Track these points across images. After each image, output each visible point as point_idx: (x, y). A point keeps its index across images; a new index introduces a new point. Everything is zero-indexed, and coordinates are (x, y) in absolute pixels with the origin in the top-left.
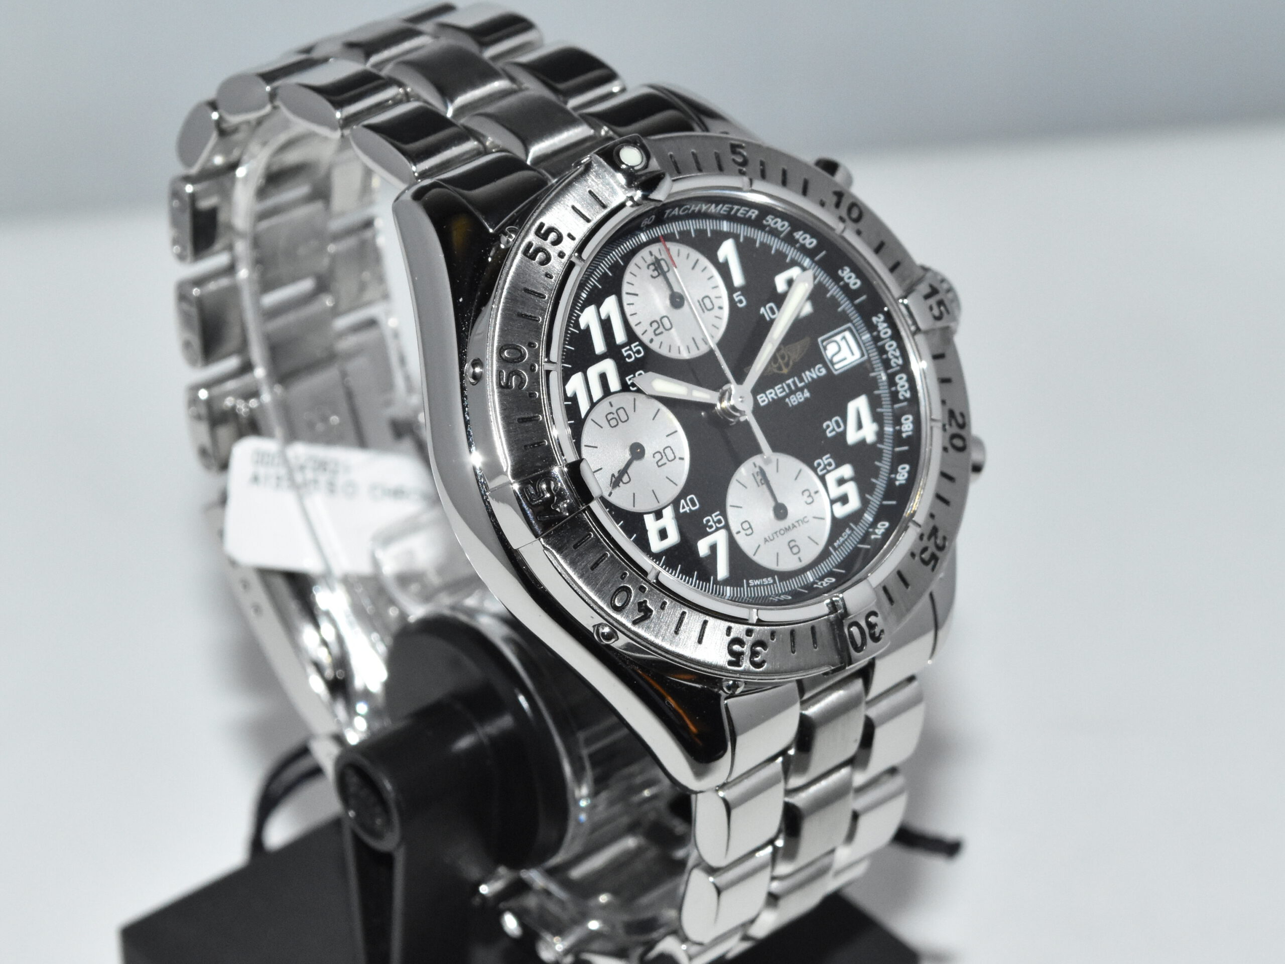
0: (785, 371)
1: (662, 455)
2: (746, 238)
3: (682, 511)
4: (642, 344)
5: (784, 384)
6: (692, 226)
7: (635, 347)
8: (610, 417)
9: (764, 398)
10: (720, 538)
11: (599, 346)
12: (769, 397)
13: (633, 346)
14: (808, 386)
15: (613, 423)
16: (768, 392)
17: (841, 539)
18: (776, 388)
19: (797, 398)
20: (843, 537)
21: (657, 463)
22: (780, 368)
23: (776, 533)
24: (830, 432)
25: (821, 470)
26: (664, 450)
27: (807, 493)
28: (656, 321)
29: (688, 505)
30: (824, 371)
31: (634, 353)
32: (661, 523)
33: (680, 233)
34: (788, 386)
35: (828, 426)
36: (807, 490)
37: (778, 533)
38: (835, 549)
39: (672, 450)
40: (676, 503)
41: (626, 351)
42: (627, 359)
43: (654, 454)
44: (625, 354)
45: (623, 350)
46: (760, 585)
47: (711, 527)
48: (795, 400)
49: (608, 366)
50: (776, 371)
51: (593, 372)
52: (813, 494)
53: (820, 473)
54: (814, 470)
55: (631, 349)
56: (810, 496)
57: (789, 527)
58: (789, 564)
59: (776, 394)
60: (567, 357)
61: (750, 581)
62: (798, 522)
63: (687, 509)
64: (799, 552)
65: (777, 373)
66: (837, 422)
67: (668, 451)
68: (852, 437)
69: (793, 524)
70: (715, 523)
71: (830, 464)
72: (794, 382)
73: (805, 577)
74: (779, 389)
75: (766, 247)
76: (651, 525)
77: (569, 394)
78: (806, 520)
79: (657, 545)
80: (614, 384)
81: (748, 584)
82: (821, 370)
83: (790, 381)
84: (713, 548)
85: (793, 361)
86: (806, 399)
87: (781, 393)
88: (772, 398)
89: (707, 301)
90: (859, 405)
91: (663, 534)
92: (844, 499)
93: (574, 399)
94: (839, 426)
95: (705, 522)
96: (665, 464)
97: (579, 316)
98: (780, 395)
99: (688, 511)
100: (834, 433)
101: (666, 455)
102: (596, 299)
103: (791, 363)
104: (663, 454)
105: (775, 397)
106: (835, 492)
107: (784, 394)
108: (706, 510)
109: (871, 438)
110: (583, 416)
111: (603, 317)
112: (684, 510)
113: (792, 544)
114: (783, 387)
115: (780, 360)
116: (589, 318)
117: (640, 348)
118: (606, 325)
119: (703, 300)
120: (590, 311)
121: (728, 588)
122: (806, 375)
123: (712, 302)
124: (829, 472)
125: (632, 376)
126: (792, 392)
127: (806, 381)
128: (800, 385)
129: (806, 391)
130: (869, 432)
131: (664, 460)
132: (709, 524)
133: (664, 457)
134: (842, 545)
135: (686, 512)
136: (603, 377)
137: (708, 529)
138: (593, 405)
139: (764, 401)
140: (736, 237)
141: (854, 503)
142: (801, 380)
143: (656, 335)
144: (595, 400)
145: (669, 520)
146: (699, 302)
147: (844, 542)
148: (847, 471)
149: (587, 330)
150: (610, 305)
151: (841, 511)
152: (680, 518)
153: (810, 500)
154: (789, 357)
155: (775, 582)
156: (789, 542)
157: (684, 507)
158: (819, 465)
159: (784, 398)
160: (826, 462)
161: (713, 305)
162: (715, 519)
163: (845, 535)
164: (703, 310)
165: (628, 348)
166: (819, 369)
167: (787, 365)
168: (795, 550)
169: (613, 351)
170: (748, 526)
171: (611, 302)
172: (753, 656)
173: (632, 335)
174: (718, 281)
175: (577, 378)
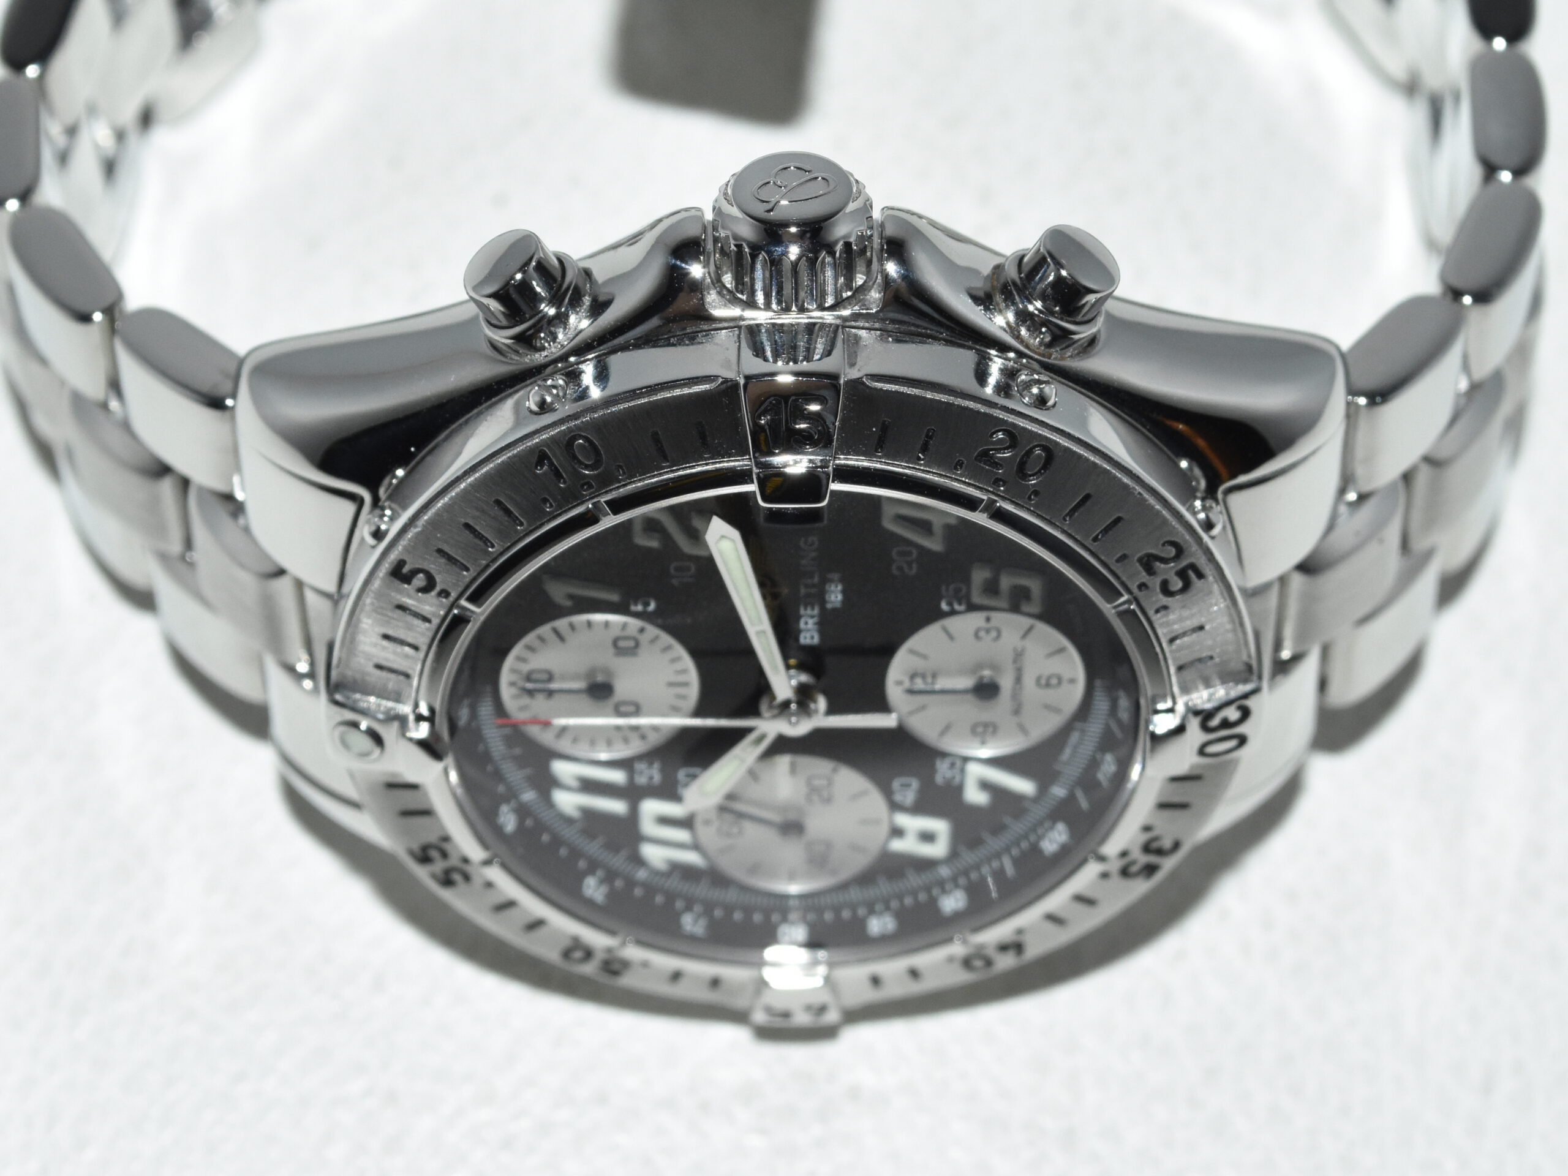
3: (911, 803)
4: (642, 756)
5: (803, 600)
7: (641, 766)
8: (724, 829)
9: (809, 634)
10: (977, 773)
11: (616, 806)
12: (810, 627)
13: (638, 769)
14: (824, 569)
15: (738, 828)
16: (803, 627)
18: (803, 612)
19: (833, 592)
21: (823, 801)
23: (1014, 699)
24: (911, 569)
25: (960, 604)
26: (810, 787)
27: (982, 634)
29: (907, 793)
30: (814, 537)
31: (649, 770)
32: (911, 834)
34: (808, 595)
35: (900, 569)
36: (977, 630)
37: (1016, 697)
39: (815, 778)
40: (895, 805)
41: (641, 779)
42: (654, 782)
43: (807, 801)
44: (645, 782)
45: (638, 781)
47: (954, 778)
48: (835, 596)
49: (651, 807)
51: (649, 827)
52: (988, 625)
53: (963, 607)
54: (953, 612)
55: (642, 772)
56: (988, 631)
57: (1016, 675)
58: (1070, 697)
59: (812, 617)
61: (1061, 760)
62: (1015, 661)
63: (912, 795)
64: (1062, 679)
66: (902, 554)
67: (814, 783)
69: (1015, 670)
70: (950, 770)
71: (957, 591)
72: (807, 586)
74: (806, 610)
76: (905, 846)
77: (665, 868)
78: (1019, 650)
80: (680, 811)
81: (1063, 762)
82: (810, 541)
83: (803, 591)
84: (985, 785)
86: (841, 580)
87: (813, 609)
88: (814, 624)
89: (622, 644)
91: (927, 837)
92: (1021, 593)
93: (675, 865)
94: (909, 555)
95: (942, 782)
96: (830, 792)
97: (560, 813)
98: (815, 614)
99: (916, 795)
101: (819, 787)
102: (547, 783)
104: (815, 790)
105: (815, 620)
106: (1001, 598)
107: (816, 607)
108: (927, 775)
110: (708, 865)
111: (577, 786)
112: (911, 800)
113: (1043, 683)
114: (807, 603)
116: (567, 801)
117: (646, 760)
118: (589, 786)
119: (618, 648)
120: (558, 795)
121: (1053, 789)
123: (627, 638)
124: (967, 594)
125: (681, 786)
126: (821, 595)
127: (816, 568)
128: (816, 580)
129: (829, 576)
131: (825, 792)
132: (948, 779)
133: (821, 790)
135: (914, 798)
136: (665, 821)
137: (954, 783)
138: (696, 847)
139: (813, 636)
141: (1034, 582)
144: (691, 842)
145: (912, 823)
146: (615, 655)
149: (585, 810)
151: (1034, 603)
152: (919, 808)
153: (994, 634)
155: (1081, 730)
156: (1038, 684)
157: (908, 799)
158: (949, 603)
159: (822, 608)
161: (632, 637)
162: (946, 768)
164: (633, 655)
165: (637, 775)
166: (806, 543)
168: (1054, 681)
169: (633, 793)
170: (983, 726)
171: (562, 769)
172: (1160, 852)
173: (622, 764)
174: (598, 618)
175: (647, 849)
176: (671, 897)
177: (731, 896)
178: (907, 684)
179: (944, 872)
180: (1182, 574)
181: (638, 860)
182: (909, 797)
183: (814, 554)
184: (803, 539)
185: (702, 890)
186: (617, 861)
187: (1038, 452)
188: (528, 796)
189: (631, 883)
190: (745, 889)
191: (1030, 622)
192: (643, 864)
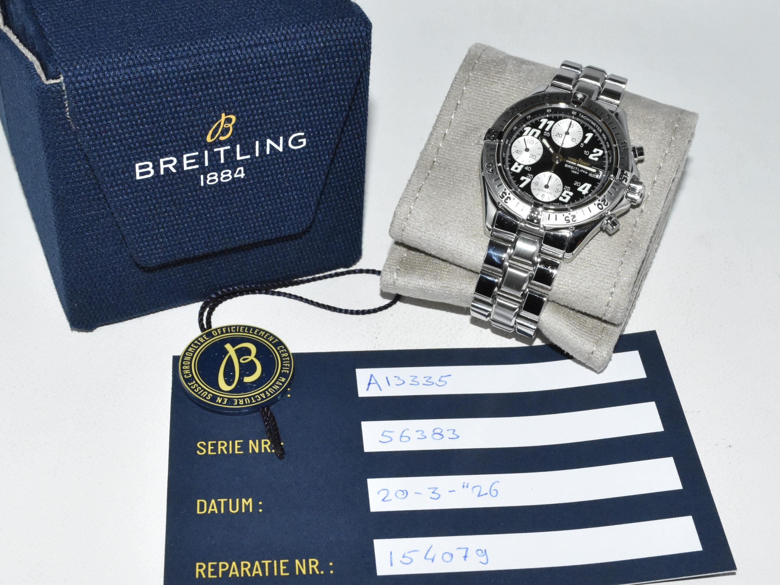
2: (596, 136)
3: (525, 168)
4: (551, 134)
5: (575, 167)
6: (586, 124)
8: (529, 140)
9: (567, 166)
10: (528, 180)
11: (541, 127)
12: (569, 166)
13: (548, 133)
14: (580, 172)
20: (556, 203)
21: (530, 156)
23: (542, 190)
28: (558, 133)
30: (587, 173)
32: (518, 166)
33: (582, 124)
35: (576, 183)
36: (558, 189)
38: (552, 204)
40: (525, 166)
42: (544, 134)
43: (531, 154)
45: (545, 132)
46: (528, 195)
47: (528, 176)
48: (573, 172)
49: (538, 132)
51: (534, 130)
52: (558, 191)
54: (564, 187)
58: (539, 198)
60: (532, 124)
61: (526, 193)
64: (543, 198)
67: (535, 156)
68: (580, 189)
69: (548, 192)
70: (530, 176)
73: (539, 203)
75: (600, 142)
76: (516, 165)
77: (525, 129)
78: (552, 194)
80: (536, 135)
84: (525, 180)
86: (576, 174)
90: (589, 186)
91: (516, 169)
92: (564, 198)
93: (524, 131)
94: (579, 185)
95: (528, 174)
97: (542, 119)
98: (571, 168)
99: (526, 170)
100: (576, 185)
102: (550, 119)
104: (533, 156)
106: (564, 194)
107: (573, 169)
108: (530, 173)
110: (523, 135)
111: (547, 123)
113: (543, 195)
116: (544, 121)
117: (549, 135)
118: (546, 125)
120: (547, 120)
121: (521, 189)
122: (582, 170)
124: (567, 190)
125: (542, 138)
126: (575, 170)
128: (578, 170)
129: (578, 172)
130: (585, 192)
136: (535, 133)
138: (527, 135)
140: (594, 134)
141: (566, 200)
143: (556, 136)
144: (529, 135)
145: (520, 168)
146: (573, 138)
147: (555, 205)
148: (571, 194)
149: (541, 123)
150: (551, 123)
151: (561, 199)
152: (523, 169)
155: (532, 198)
158: (566, 187)
160: (568, 188)
161: (575, 141)
164: (571, 140)
169: (543, 130)
170: (537, 183)
172: (506, 199)
173: (550, 131)
174: (581, 138)
175: (530, 128)
176: (519, 128)
177: (514, 137)
178: (552, 176)
179: (508, 168)
180: (569, 220)
181: (528, 126)
182: (527, 168)
183: (584, 172)
185: (517, 133)
186: (529, 123)
187: (602, 207)
188: (548, 116)
189: (525, 123)
190: (515, 139)
191: (557, 197)
192: (527, 126)
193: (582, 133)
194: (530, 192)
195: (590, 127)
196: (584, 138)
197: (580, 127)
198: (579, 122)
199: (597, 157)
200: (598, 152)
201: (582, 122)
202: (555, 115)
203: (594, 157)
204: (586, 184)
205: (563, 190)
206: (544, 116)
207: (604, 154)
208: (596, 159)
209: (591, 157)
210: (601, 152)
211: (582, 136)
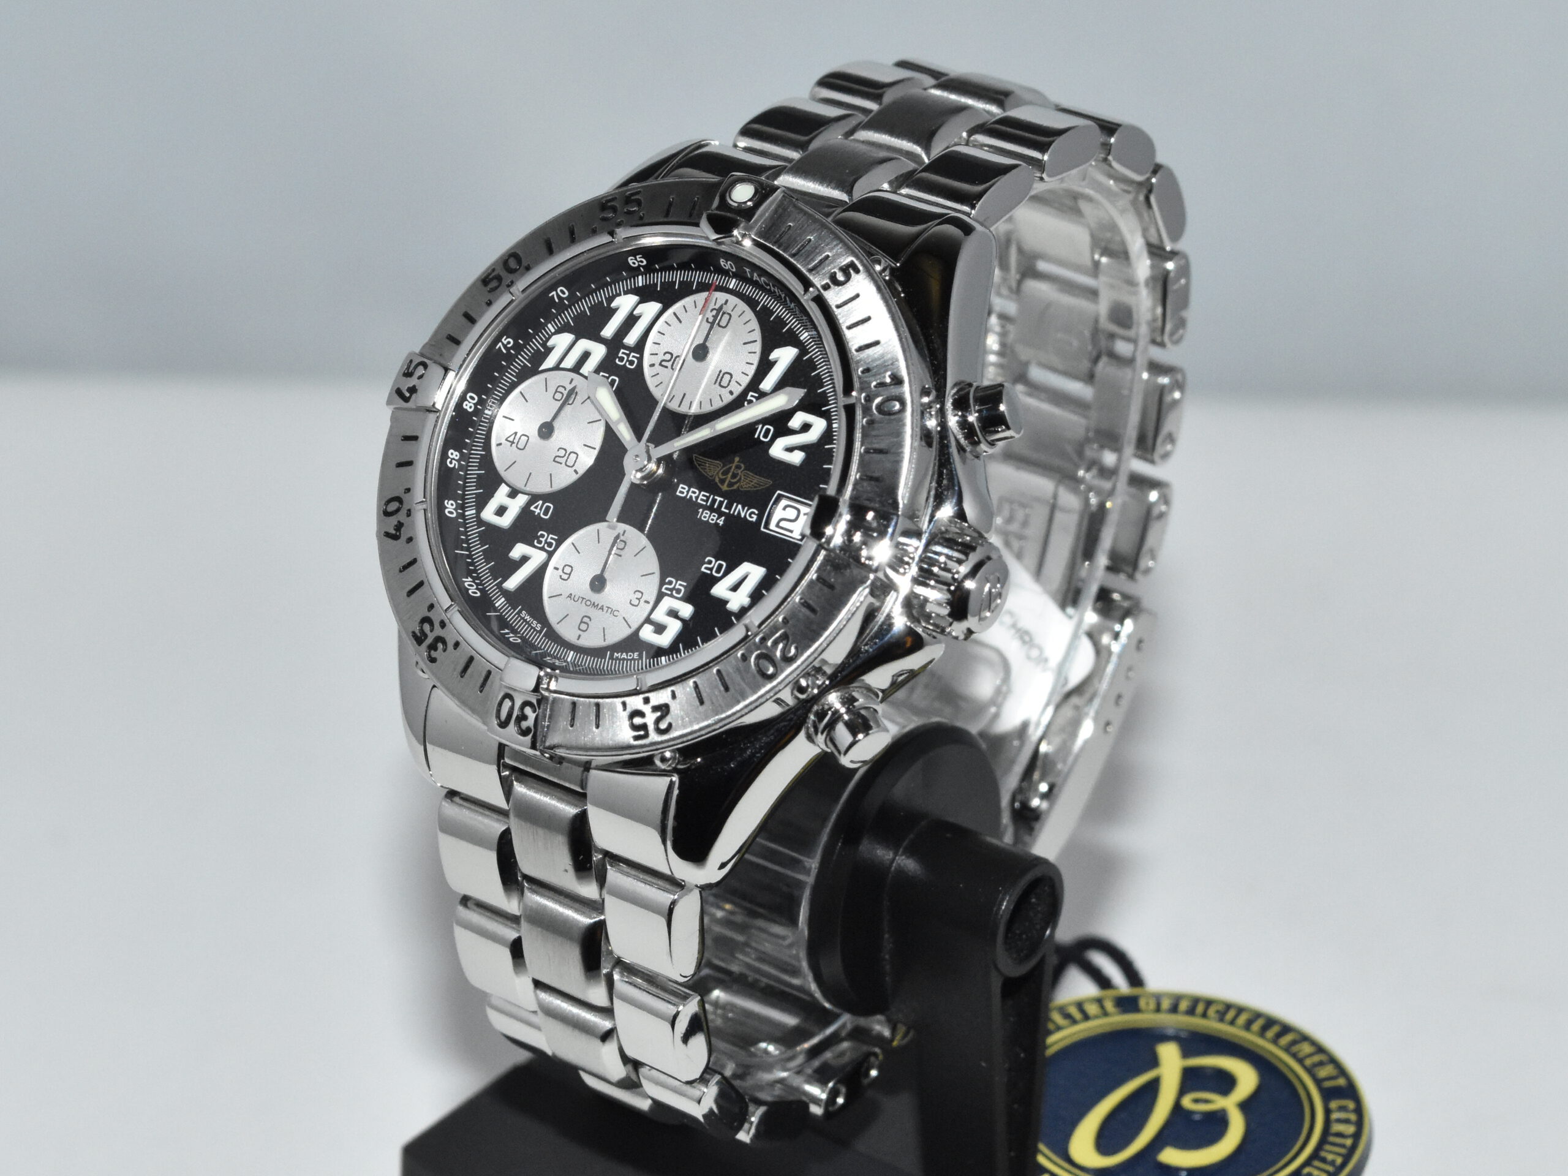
0: (725, 488)
1: (565, 455)
2: (811, 360)
3: (532, 508)
4: (640, 360)
5: (712, 496)
6: (779, 310)
7: (633, 357)
8: (561, 389)
9: (685, 491)
10: (537, 557)
11: (608, 331)
12: (690, 494)
13: (632, 354)
14: (728, 517)
15: (558, 396)
16: (692, 489)
17: (624, 656)
18: (703, 493)
19: (710, 516)
20: (627, 656)
21: (556, 457)
22: (722, 481)
23: (583, 598)
24: (706, 568)
25: (666, 589)
26: (571, 452)
27: (639, 595)
28: (672, 355)
29: (541, 509)
30: (754, 518)
31: (628, 360)
32: (507, 501)
33: (764, 307)
34: (714, 501)
35: (710, 562)
36: (642, 593)
37: (584, 600)
38: (611, 657)
39: (577, 458)
40: (534, 498)
41: (623, 353)
42: (617, 360)
43: (561, 448)
44: (620, 355)
45: (622, 351)
46: (527, 623)
47: (540, 542)
48: (706, 516)
49: (599, 352)
50: (717, 480)
51: (584, 344)
52: (642, 601)
53: (663, 590)
54: (662, 583)
55: (628, 355)
57: (598, 605)
58: (567, 631)
59: (697, 498)
60: (580, 318)
61: (524, 612)
62: (608, 608)
63: (537, 511)
64: (584, 631)
65: (716, 483)
66: (720, 566)
67: (573, 456)
68: (720, 590)
69: (603, 606)
70: (546, 542)
71: (678, 591)
72: (721, 503)
73: (566, 653)
74: (704, 495)
75: (818, 382)
76: (501, 495)
77: (549, 344)
78: (616, 613)
79: (488, 514)
80: (589, 366)
81: (520, 611)
82: (753, 515)
83: (719, 499)
84: (525, 559)
85: (738, 487)
86: (717, 524)
87: (702, 500)
88: (691, 497)
89: (727, 377)
90: (753, 572)
91: (501, 511)
92: (660, 629)
93: (549, 350)
94: (718, 571)
95: (539, 534)
96: (561, 463)
97: (620, 295)
98: (699, 501)
99: (536, 514)
100: (709, 572)
101: (568, 458)
102: (645, 295)
103: (735, 487)
104: (567, 455)
105: (694, 499)
106: (660, 615)
107: (704, 503)
108: (549, 526)
109: (734, 605)
110: (541, 368)
111: (635, 313)
112: (534, 510)
113: (586, 620)
114: (708, 498)
115: (731, 474)
116: (625, 303)
117: (636, 361)
118: (632, 320)
119: (724, 374)
120: (633, 299)
121: (503, 599)
122: (737, 506)
123: (730, 381)
124: (671, 596)
125: (607, 375)
126: (711, 509)
127: (732, 512)
128: (723, 509)
129: (723, 518)
130: (737, 601)
131: (563, 460)
132: (541, 539)
133: (566, 458)
134: (620, 660)
135: (535, 512)
136: (586, 355)
137: (536, 541)
138: (557, 368)
139: (683, 493)
140: (803, 351)
141: (665, 640)
142: (729, 507)
143: (660, 364)
144: (562, 366)
145: (515, 506)
146: (720, 371)
147: (624, 659)
148: (687, 610)
149: (615, 310)
150: (651, 308)
151: (647, 634)
152: (525, 511)
153: (636, 602)
154: (739, 481)
155: (540, 632)
156: (586, 616)
157: (536, 507)
158: (670, 583)
159: (701, 506)
160: (677, 587)
161: (728, 385)
162: (549, 540)
163: (630, 656)
164: (716, 380)
165: (628, 352)
166: (753, 513)
167: (731, 485)
168: (584, 626)
169: (615, 344)
170: (568, 572)
171: (653, 307)
172: (433, 647)
173: (640, 346)
174: (751, 371)
175: (568, 338)
176: (528, 338)
177: (510, 376)
178: (622, 538)
179: (470, 512)
180: (644, 727)
181: (562, 329)
182: (537, 509)
183: (743, 515)
184: (756, 512)
186: (568, 316)
187: (771, 670)
188: (640, 281)
189: (550, 318)
190: (513, 386)
191: (635, 626)
192: (559, 331)
193: (757, 347)
194: (538, 613)
195: (792, 322)
196: (765, 366)
197: (755, 324)
198: (751, 303)
199: (802, 448)
200: (806, 427)
201: (765, 300)
202: (668, 276)
203: (790, 449)
204: (746, 567)
205: (660, 596)
206: (630, 284)
207: (828, 436)
208: (797, 458)
209: (777, 450)
210: (819, 425)
211: (755, 359)
